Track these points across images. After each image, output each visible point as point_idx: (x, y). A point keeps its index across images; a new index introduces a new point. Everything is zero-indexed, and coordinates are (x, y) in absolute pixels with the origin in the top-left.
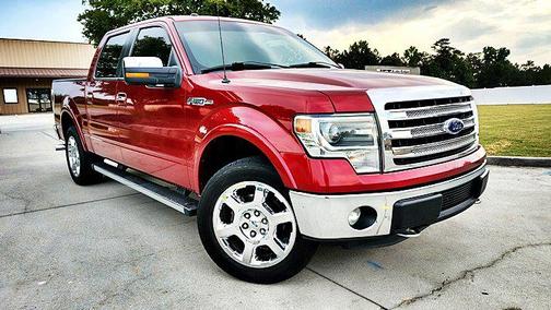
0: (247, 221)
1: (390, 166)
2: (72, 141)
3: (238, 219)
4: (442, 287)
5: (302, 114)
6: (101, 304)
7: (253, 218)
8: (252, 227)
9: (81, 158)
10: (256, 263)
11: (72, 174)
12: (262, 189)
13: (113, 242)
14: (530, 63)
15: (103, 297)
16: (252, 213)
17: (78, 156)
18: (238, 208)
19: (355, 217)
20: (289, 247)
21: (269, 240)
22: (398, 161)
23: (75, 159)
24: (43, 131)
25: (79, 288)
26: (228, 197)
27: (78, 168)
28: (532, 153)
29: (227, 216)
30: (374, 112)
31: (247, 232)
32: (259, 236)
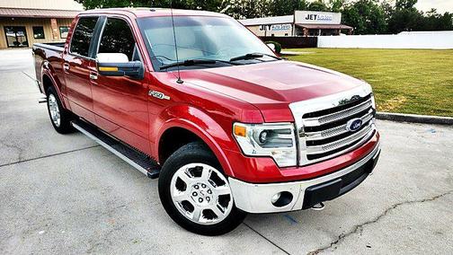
0: (197, 191)
1: (304, 161)
2: (52, 98)
3: (190, 190)
4: (338, 240)
5: (239, 122)
6: (89, 252)
7: (201, 188)
8: (200, 195)
9: (60, 113)
10: (203, 221)
11: (54, 124)
12: (207, 169)
13: (93, 193)
14: (433, 11)
15: (89, 246)
16: (200, 186)
17: (58, 110)
18: (190, 181)
19: (276, 197)
20: (228, 211)
21: (213, 205)
22: (310, 157)
23: (55, 112)
24: (22, 70)
25: (70, 237)
26: (181, 173)
27: (59, 120)
28: (421, 110)
29: (181, 186)
30: (294, 122)
31: (196, 198)
32: (205, 202)
